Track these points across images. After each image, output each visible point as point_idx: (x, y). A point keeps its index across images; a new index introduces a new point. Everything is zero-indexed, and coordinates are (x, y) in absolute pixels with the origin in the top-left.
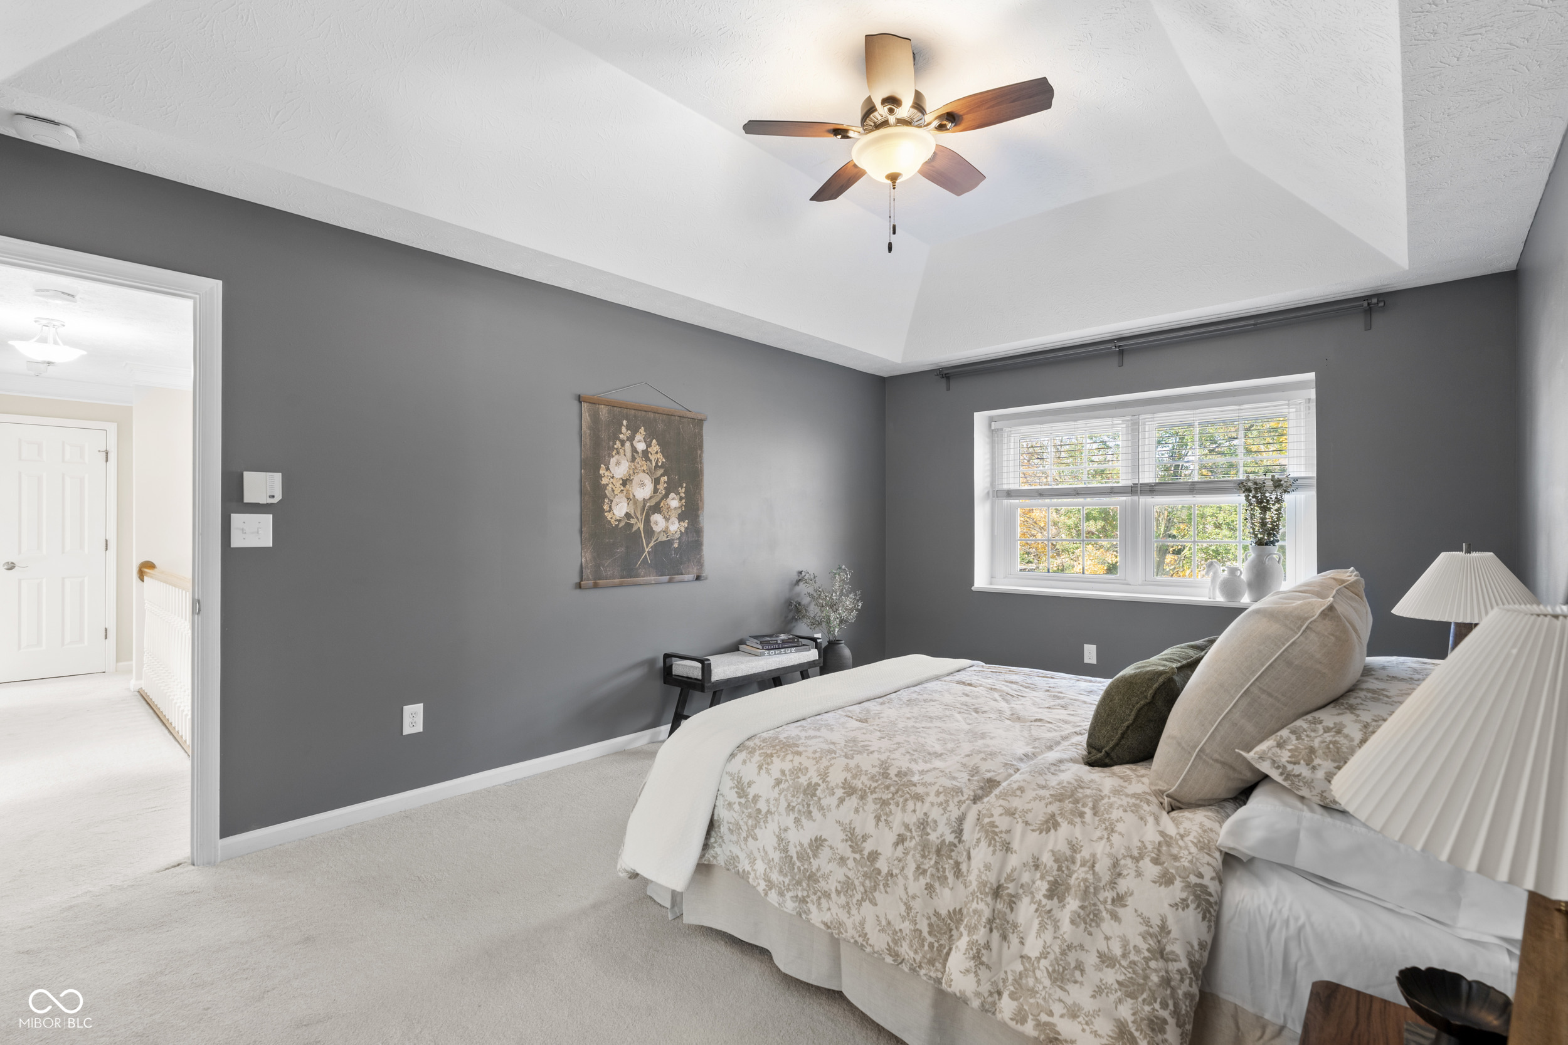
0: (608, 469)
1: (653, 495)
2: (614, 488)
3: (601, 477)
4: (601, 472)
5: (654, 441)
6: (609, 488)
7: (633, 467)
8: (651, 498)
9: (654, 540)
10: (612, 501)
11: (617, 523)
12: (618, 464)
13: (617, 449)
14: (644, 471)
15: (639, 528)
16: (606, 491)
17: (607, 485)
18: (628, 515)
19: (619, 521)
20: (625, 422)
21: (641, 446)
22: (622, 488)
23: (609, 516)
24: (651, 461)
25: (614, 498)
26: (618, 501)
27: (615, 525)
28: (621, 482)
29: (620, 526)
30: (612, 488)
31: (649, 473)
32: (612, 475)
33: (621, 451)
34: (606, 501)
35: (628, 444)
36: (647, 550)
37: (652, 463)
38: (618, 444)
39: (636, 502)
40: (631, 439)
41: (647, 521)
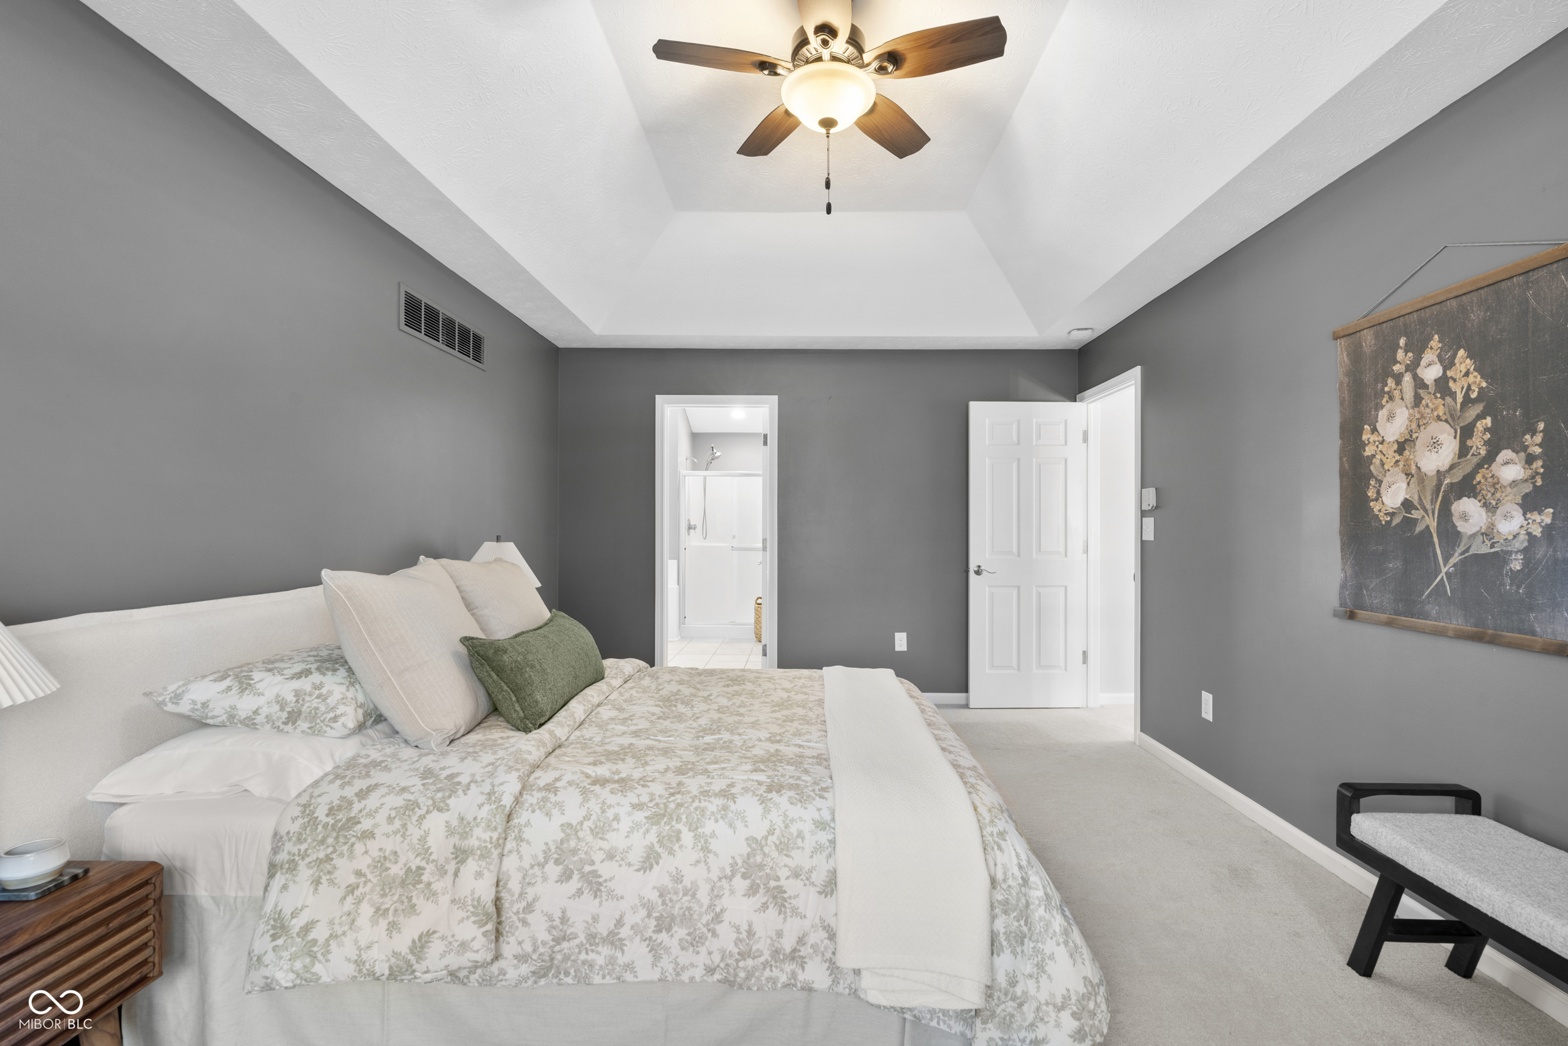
0: (1374, 430)
1: (1456, 460)
2: (1384, 459)
3: (1363, 445)
4: (1365, 437)
5: (1461, 353)
6: (1376, 461)
7: (1418, 416)
8: (1452, 467)
9: (1459, 551)
10: (1380, 482)
11: (1389, 519)
12: (1391, 417)
13: (1388, 393)
14: (1439, 418)
15: (1428, 527)
16: (1372, 468)
17: (1373, 456)
18: (1407, 505)
19: (1392, 515)
20: (1402, 342)
21: (1431, 373)
22: (1398, 457)
23: (1375, 506)
24: (1453, 395)
25: (1385, 476)
26: (1390, 480)
27: (1386, 522)
28: (1395, 447)
29: (1394, 523)
30: (1381, 460)
31: (1450, 420)
32: (1381, 439)
33: (1397, 393)
34: (1372, 482)
35: (1407, 378)
36: (1444, 570)
37: (1455, 399)
38: (1391, 382)
39: (1422, 478)
40: (1412, 367)
41: (1445, 514)
